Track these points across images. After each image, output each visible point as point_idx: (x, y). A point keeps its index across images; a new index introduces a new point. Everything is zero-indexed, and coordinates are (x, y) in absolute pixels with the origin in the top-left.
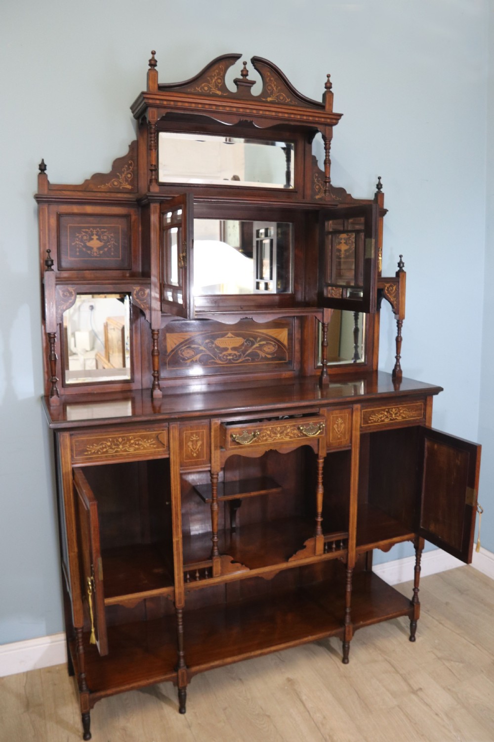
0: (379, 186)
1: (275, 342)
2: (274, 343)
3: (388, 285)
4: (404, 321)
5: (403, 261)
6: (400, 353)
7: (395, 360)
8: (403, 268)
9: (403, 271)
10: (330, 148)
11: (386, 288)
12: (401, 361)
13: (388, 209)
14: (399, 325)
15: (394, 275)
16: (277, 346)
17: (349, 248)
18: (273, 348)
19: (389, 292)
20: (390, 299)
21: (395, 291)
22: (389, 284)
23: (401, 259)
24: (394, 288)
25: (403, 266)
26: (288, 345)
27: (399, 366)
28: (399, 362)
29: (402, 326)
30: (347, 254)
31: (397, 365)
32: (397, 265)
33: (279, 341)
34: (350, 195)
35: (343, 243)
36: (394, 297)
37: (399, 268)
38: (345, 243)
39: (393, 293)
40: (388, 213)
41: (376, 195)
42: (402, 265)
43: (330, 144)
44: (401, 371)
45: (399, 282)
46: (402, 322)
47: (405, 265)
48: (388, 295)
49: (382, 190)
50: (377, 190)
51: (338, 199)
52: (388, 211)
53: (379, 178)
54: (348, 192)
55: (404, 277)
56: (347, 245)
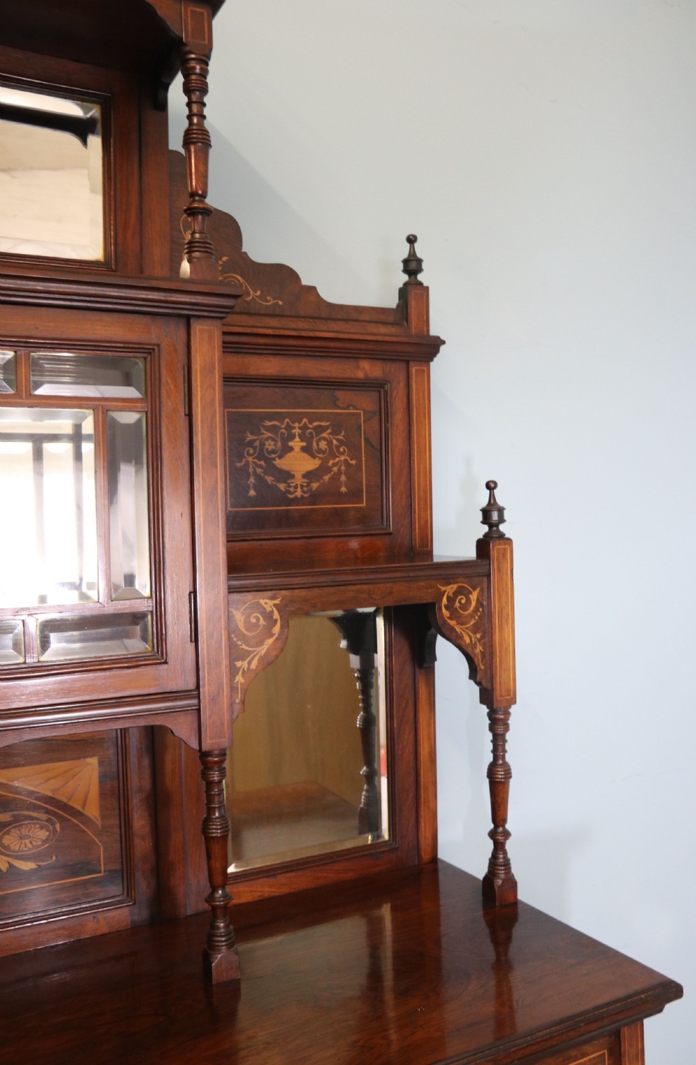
0: (412, 266)
1: (47, 812)
2: (44, 817)
3: (450, 589)
4: (513, 709)
5: (500, 501)
6: (504, 821)
7: (490, 845)
8: (502, 528)
9: (501, 536)
10: (204, 90)
11: (445, 600)
12: (510, 845)
13: (442, 338)
14: (498, 725)
15: (470, 553)
16: (58, 826)
17: (321, 467)
18: (43, 834)
19: (454, 614)
20: (462, 637)
21: (476, 609)
22: (455, 586)
23: (492, 496)
24: (474, 596)
25: (501, 520)
26: (103, 816)
27: (507, 864)
28: (505, 853)
29: (507, 728)
30: (315, 486)
31: (499, 861)
32: (480, 516)
33: (65, 807)
34: (312, 290)
35: (297, 449)
36: (475, 629)
37: (486, 528)
38: (303, 449)
39: (472, 616)
40: (442, 348)
41: (403, 293)
42: (495, 516)
43: (204, 74)
44: (512, 884)
45: (489, 576)
46: (507, 714)
47: (506, 515)
48: (453, 623)
49: (420, 277)
50: (405, 278)
51: (271, 301)
52: (443, 342)
53: (412, 240)
54: (305, 281)
55: (504, 555)
56: (314, 457)
